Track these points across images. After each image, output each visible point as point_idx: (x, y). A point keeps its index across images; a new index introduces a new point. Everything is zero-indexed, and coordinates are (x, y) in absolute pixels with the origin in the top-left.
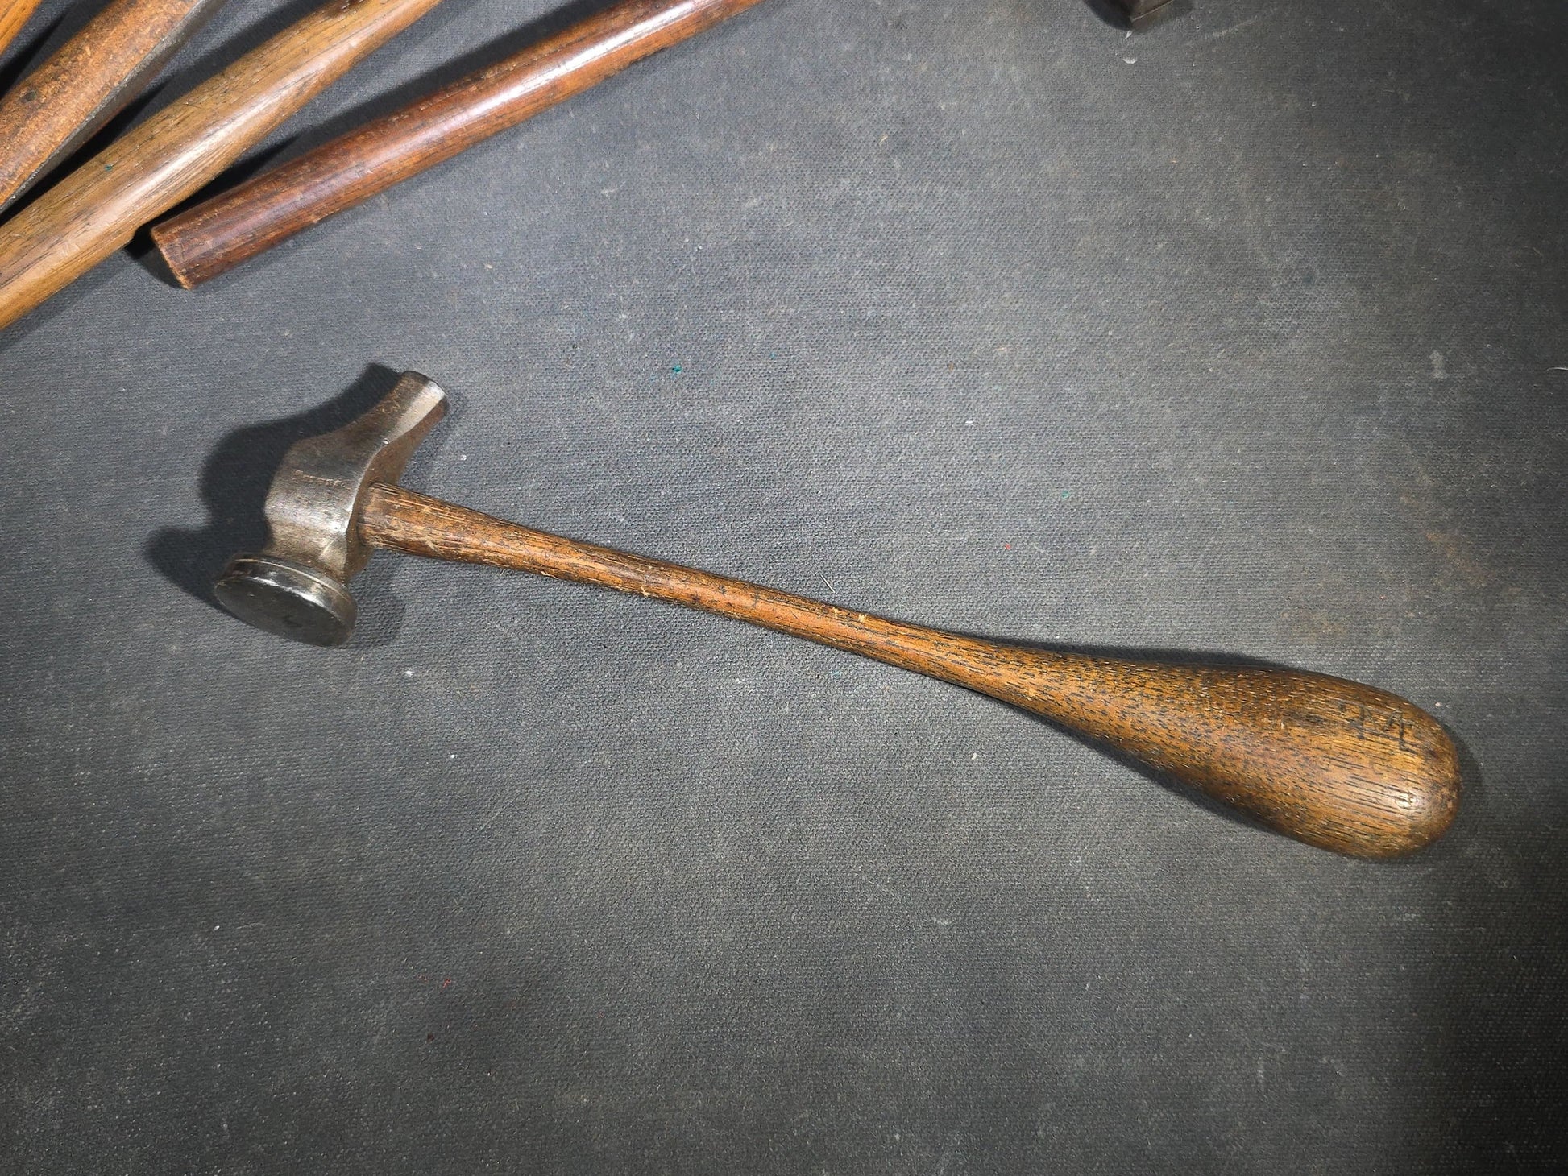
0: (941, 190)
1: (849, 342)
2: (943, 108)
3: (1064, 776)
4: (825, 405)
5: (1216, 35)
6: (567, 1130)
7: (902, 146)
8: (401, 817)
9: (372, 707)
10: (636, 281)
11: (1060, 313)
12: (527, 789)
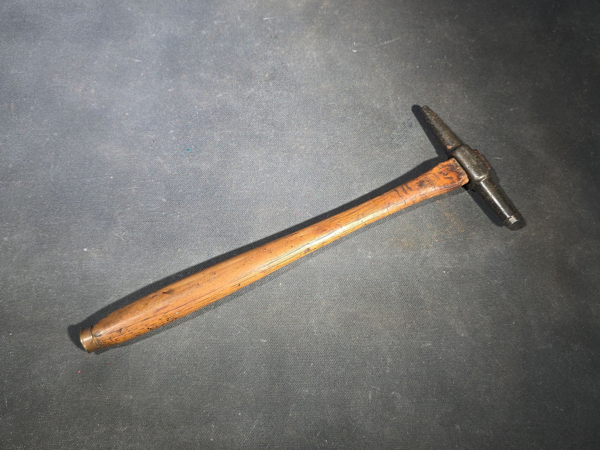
0: (285, 93)
1: (250, 143)
2: (289, 65)
3: (311, 292)
4: (239, 163)
5: (385, 43)
6: (124, 407)
7: (273, 78)
8: (78, 299)
9: (72, 261)
10: (177, 120)
11: (323, 135)
12: (123, 291)
